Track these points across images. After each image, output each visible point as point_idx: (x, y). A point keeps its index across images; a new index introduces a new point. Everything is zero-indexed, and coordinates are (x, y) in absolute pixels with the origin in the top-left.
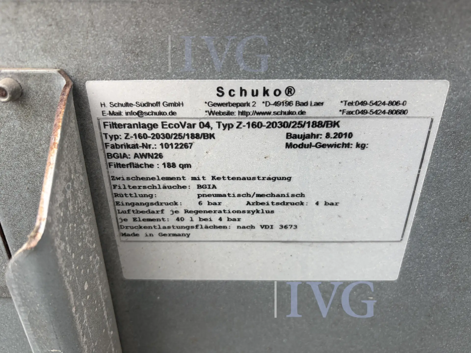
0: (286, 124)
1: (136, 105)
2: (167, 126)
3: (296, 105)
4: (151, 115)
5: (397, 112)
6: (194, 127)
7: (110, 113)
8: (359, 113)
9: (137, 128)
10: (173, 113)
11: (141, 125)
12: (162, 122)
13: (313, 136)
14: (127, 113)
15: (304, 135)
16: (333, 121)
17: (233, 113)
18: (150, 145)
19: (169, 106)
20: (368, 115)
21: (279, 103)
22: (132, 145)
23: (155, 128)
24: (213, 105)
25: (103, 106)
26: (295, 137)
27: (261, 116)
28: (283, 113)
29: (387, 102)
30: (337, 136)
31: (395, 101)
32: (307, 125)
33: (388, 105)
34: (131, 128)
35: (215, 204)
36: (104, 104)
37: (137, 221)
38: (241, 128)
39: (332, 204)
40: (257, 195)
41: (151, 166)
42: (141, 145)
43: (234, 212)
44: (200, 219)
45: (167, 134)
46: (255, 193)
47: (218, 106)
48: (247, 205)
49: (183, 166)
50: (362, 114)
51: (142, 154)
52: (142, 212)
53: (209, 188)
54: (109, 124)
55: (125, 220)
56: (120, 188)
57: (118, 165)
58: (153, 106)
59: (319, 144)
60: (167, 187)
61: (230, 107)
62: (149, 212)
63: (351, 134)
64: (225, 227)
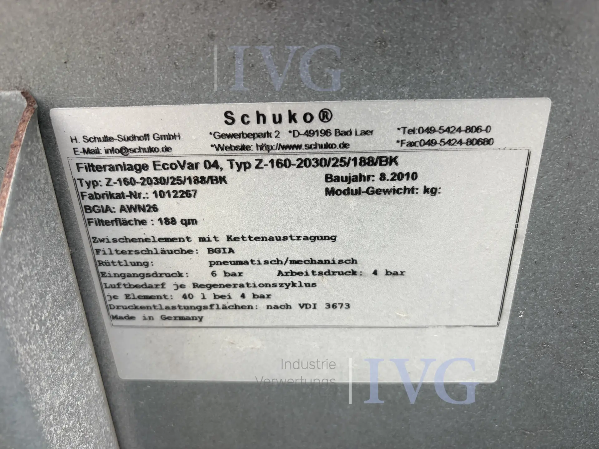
0: (323, 161)
1: (118, 139)
2: (161, 167)
3: (336, 135)
4: (138, 152)
5: (478, 142)
6: (197, 168)
7: (84, 151)
8: (425, 144)
9: (122, 170)
10: (167, 149)
11: (127, 167)
12: (154, 162)
13: (363, 178)
14: (108, 150)
15: (350, 177)
16: (389, 157)
17: (250, 147)
18: (140, 194)
19: (162, 139)
20: (438, 146)
21: (312, 132)
22: (117, 194)
23: (144, 170)
24: (221, 136)
25: (74, 141)
26: (338, 179)
27: (288, 151)
28: (318, 146)
29: (463, 128)
30: (396, 178)
31: (475, 127)
32: (352, 163)
33: (466, 131)
34: (114, 170)
35: (234, 275)
36: (76, 139)
37: (130, 298)
38: (262, 168)
39: (396, 274)
40: (291, 261)
41: (143, 222)
42: (128, 194)
43: (261, 285)
44: (215, 296)
45: (161, 178)
46: (288, 259)
47: (228, 137)
48: (278, 275)
49: (186, 222)
50: (429, 145)
51: (130, 206)
52: (136, 286)
53: (224, 252)
54: (84, 167)
55: (115, 297)
56: (105, 254)
57: (100, 222)
58: (141, 140)
59: (371, 189)
60: (167, 252)
61: (244, 139)
62: (145, 286)
63: (415, 175)
64: (250, 307)
